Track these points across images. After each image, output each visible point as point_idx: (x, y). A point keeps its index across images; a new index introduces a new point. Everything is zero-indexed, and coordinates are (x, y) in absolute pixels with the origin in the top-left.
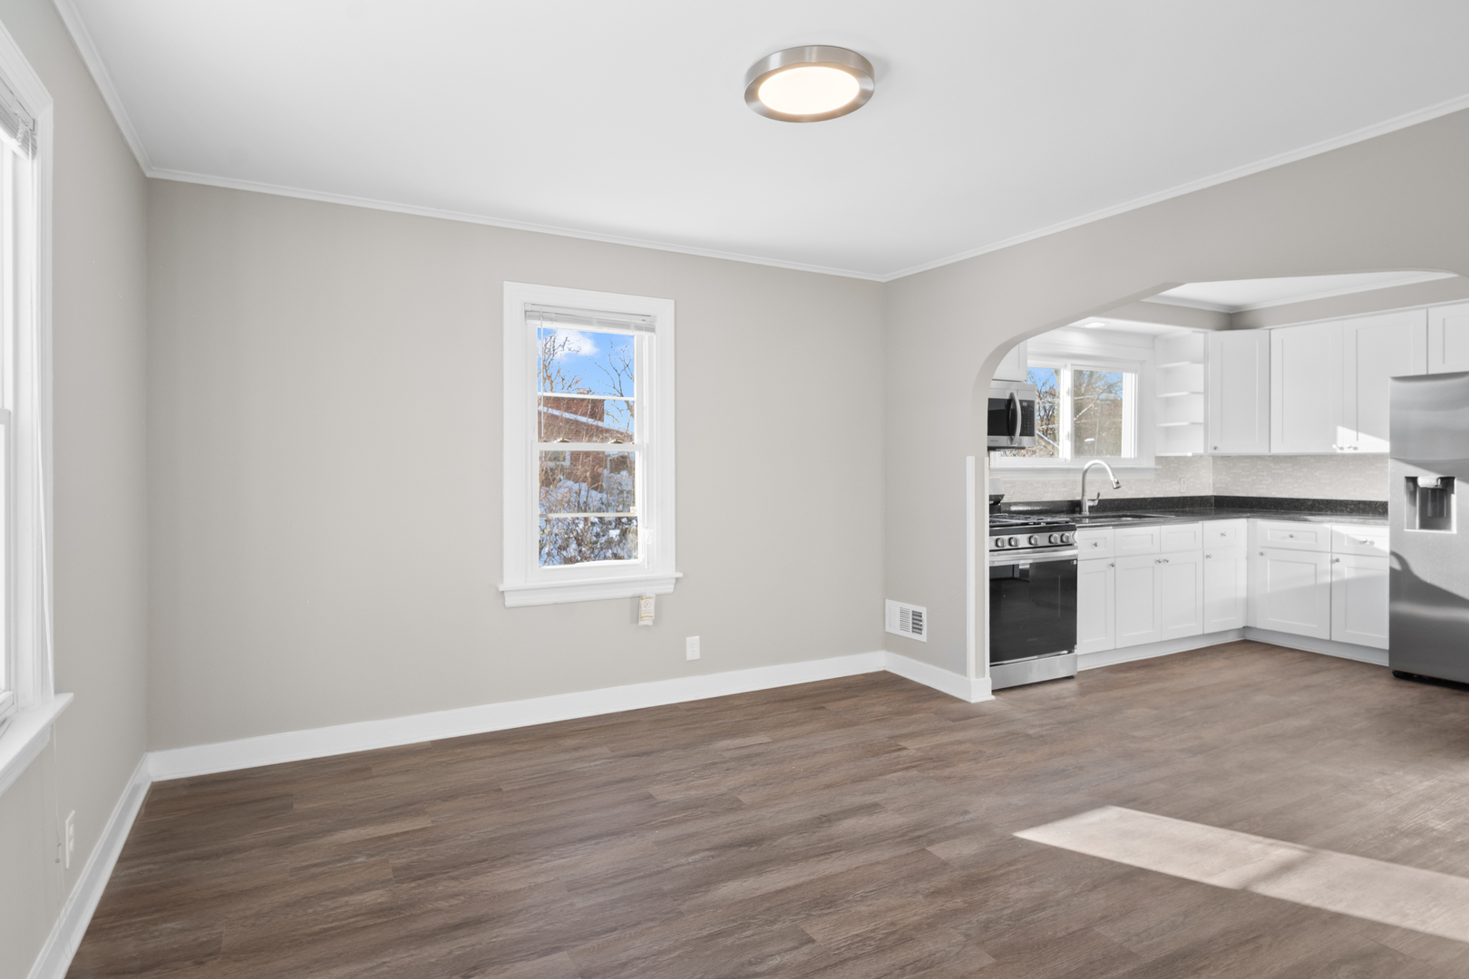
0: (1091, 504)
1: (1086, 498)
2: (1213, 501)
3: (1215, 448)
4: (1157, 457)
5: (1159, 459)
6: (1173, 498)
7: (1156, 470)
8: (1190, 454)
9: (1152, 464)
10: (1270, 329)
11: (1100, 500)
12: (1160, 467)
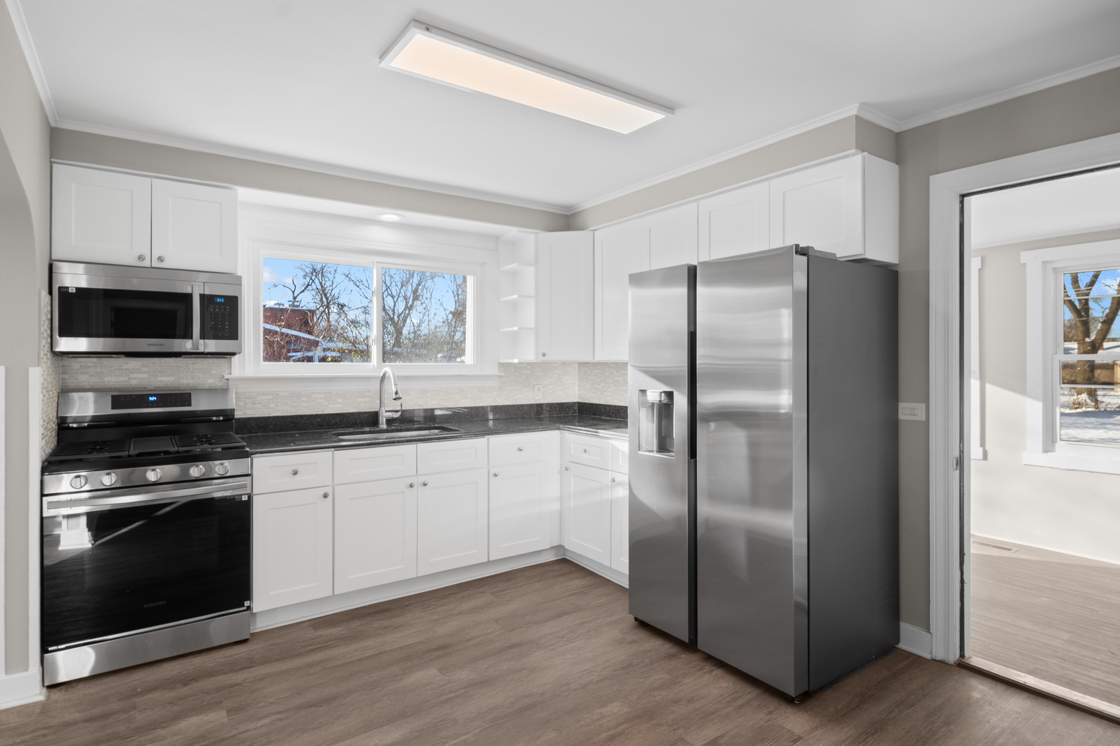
0: (390, 415)
1: (383, 409)
2: (576, 408)
3: (544, 355)
4: (499, 363)
5: (504, 366)
6: (522, 406)
7: (500, 377)
8: (516, 361)
9: (494, 371)
10: (594, 230)
11: (403, 411)
12: (503, 374)
